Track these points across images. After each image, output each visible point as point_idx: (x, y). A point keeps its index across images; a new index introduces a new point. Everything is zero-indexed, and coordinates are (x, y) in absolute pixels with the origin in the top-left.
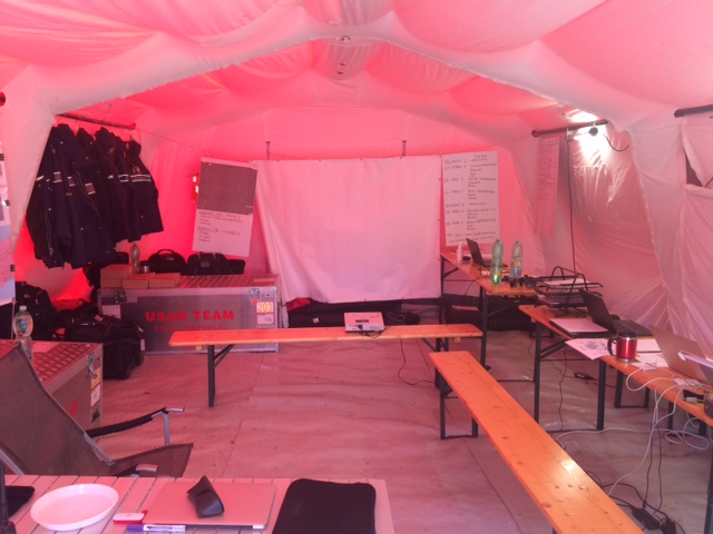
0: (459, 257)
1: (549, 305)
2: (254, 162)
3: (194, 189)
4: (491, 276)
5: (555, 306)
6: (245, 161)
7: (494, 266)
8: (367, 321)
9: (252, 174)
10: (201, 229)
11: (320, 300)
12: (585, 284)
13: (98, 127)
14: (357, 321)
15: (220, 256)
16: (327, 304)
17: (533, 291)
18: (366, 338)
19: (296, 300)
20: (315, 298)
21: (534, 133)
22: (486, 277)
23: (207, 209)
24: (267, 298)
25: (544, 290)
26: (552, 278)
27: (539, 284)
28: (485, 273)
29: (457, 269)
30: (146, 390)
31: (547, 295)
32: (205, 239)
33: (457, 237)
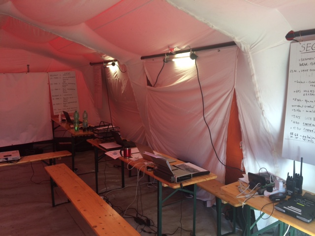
0: (60, 120)
1: (99, 138)
4: (75, 128)
5: (101, 138)
7: (75, 123)
8: (11, 156)
12: (113, 128)
14: (4, 156)
17: (92, 133)
18: (10, 164)
21: (91, 64)
22: (72, 128)
25: (97, 132)
26: (99, 126)
27: (95, 129)
28: (72, 126)
29: (60, 126)
31: (98, 134)
33: (58, 111)
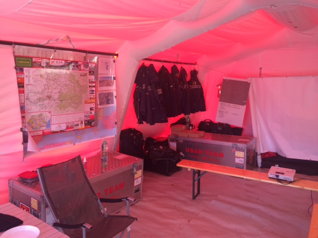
2: (249, 79)
3: (219, 92)
6: (245, 78)
8: (283, 174)
9: (247, 85)
10: (220, 111)
11: (281, 155)
13: (172, 65)
14: (276, 172)
15: (228, 126)
16: (285, 158)
19: (268, 153)
20: (279, 154)
23: (224, 102)
24: (240, 150)
30: (172, 184)
32: (222, 116)
